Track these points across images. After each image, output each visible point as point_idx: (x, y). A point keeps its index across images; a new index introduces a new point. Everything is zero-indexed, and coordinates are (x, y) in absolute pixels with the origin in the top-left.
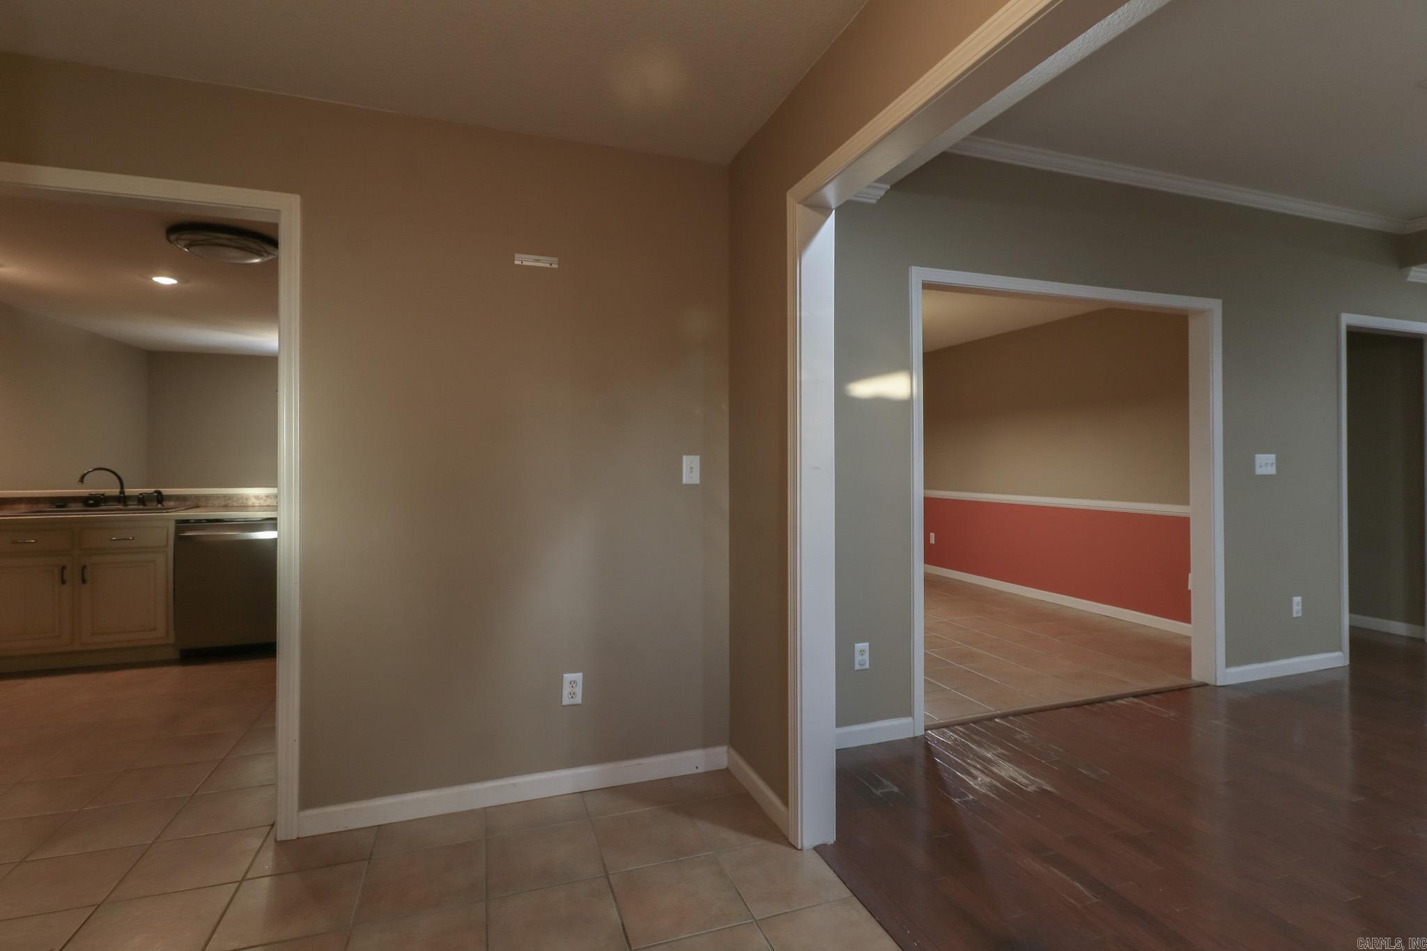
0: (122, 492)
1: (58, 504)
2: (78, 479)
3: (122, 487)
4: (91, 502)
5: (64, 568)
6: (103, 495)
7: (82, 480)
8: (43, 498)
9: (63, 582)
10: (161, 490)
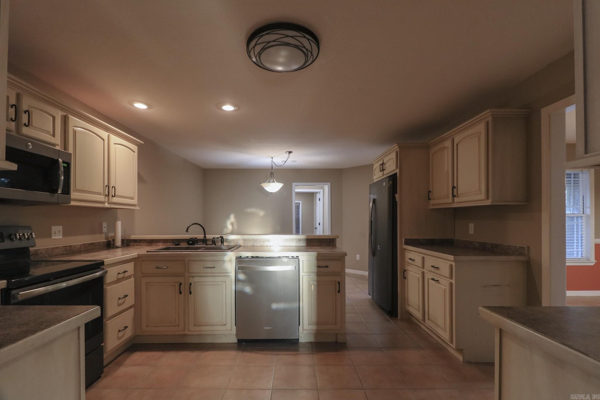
0: (205, 237)
1: (176, 243)
2: (186, 229)
3: (205, 234)
4: (191, 242)
5: (181, 284)
6: (196, 238)
7: (187, 231)
8: (169, 240)
9: (180, 293)
10: (223, 236)
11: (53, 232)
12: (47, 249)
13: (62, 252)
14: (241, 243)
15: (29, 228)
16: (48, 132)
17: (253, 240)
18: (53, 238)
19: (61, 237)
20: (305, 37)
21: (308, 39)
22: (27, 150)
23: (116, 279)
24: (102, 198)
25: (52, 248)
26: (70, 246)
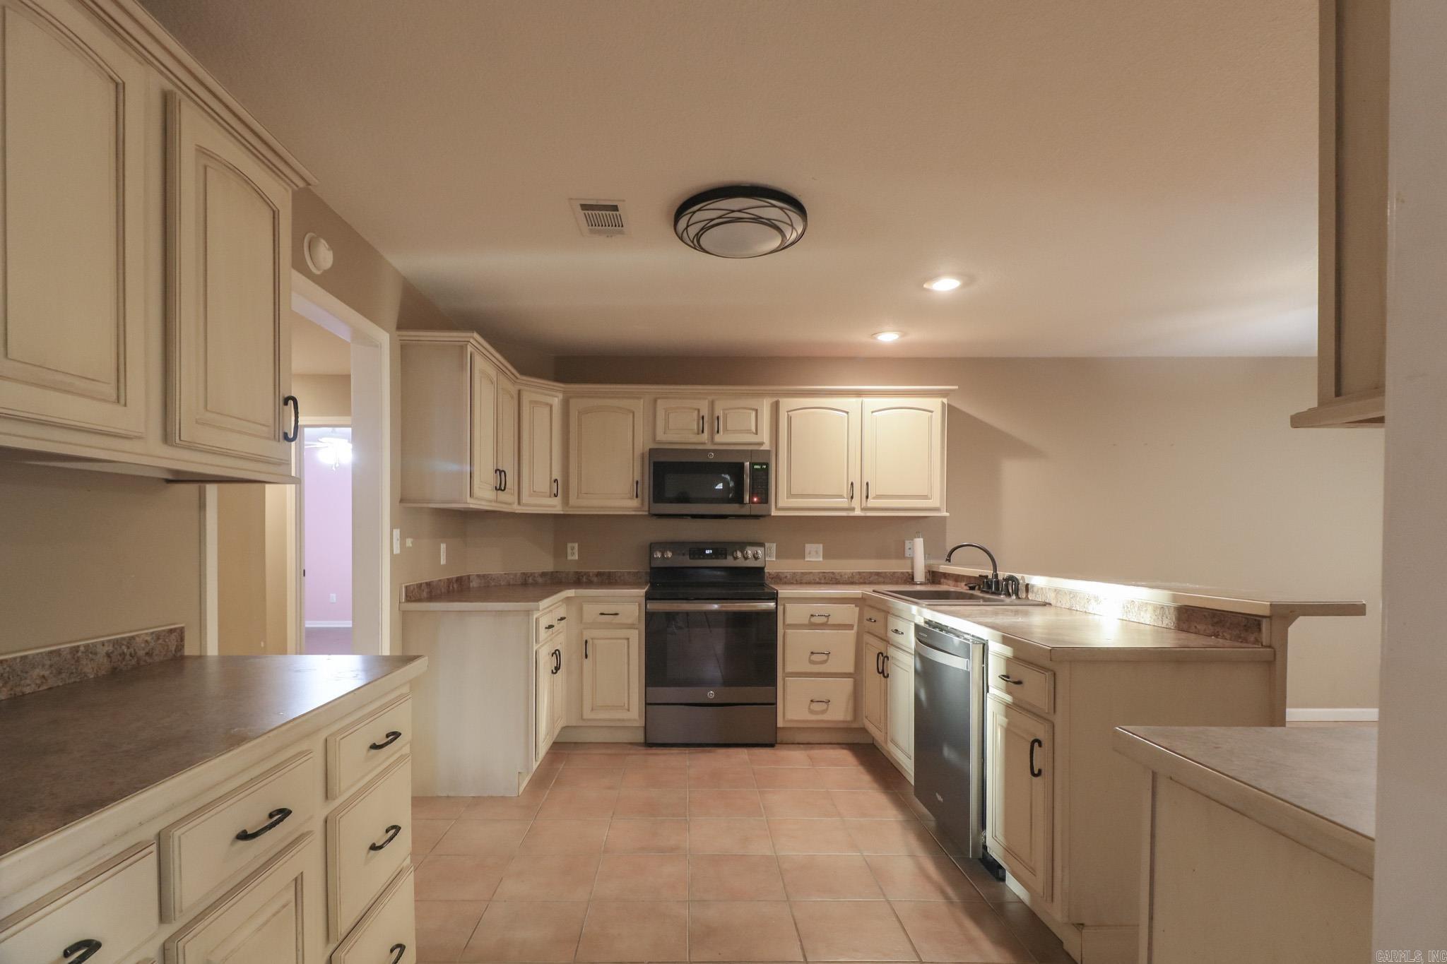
0: (995, 575)
5: (879, 654)
11: (807, 551)
12: (794, 573)
13: (818, 580)
14: (1051, 598)
15: (761, 545)
16: (749, 431)
17: (1070, 593)
18: (806, 560)
19: (821, 559)
20: (694, 212)
21: (699, 210)
22: (709, 461)
23: (806, 622)
24: (843, 502)
25: (802, 573)
26: (833, 573)
